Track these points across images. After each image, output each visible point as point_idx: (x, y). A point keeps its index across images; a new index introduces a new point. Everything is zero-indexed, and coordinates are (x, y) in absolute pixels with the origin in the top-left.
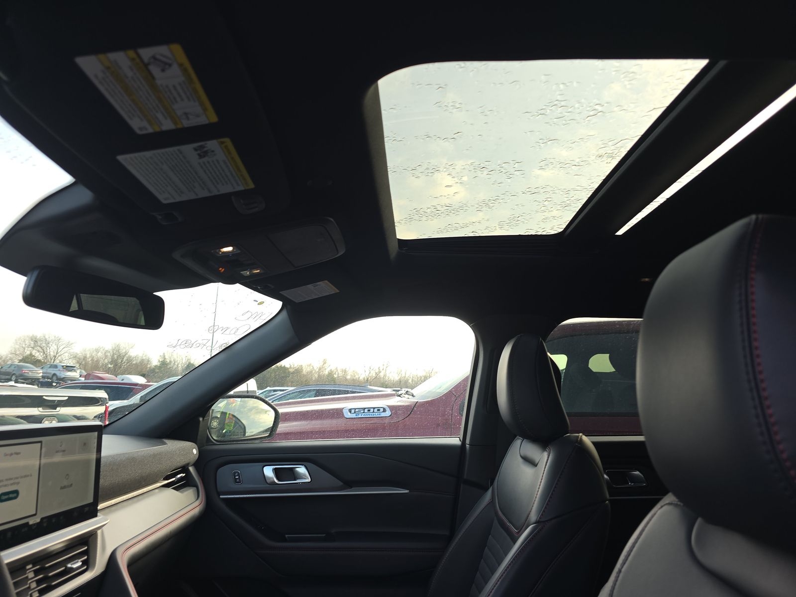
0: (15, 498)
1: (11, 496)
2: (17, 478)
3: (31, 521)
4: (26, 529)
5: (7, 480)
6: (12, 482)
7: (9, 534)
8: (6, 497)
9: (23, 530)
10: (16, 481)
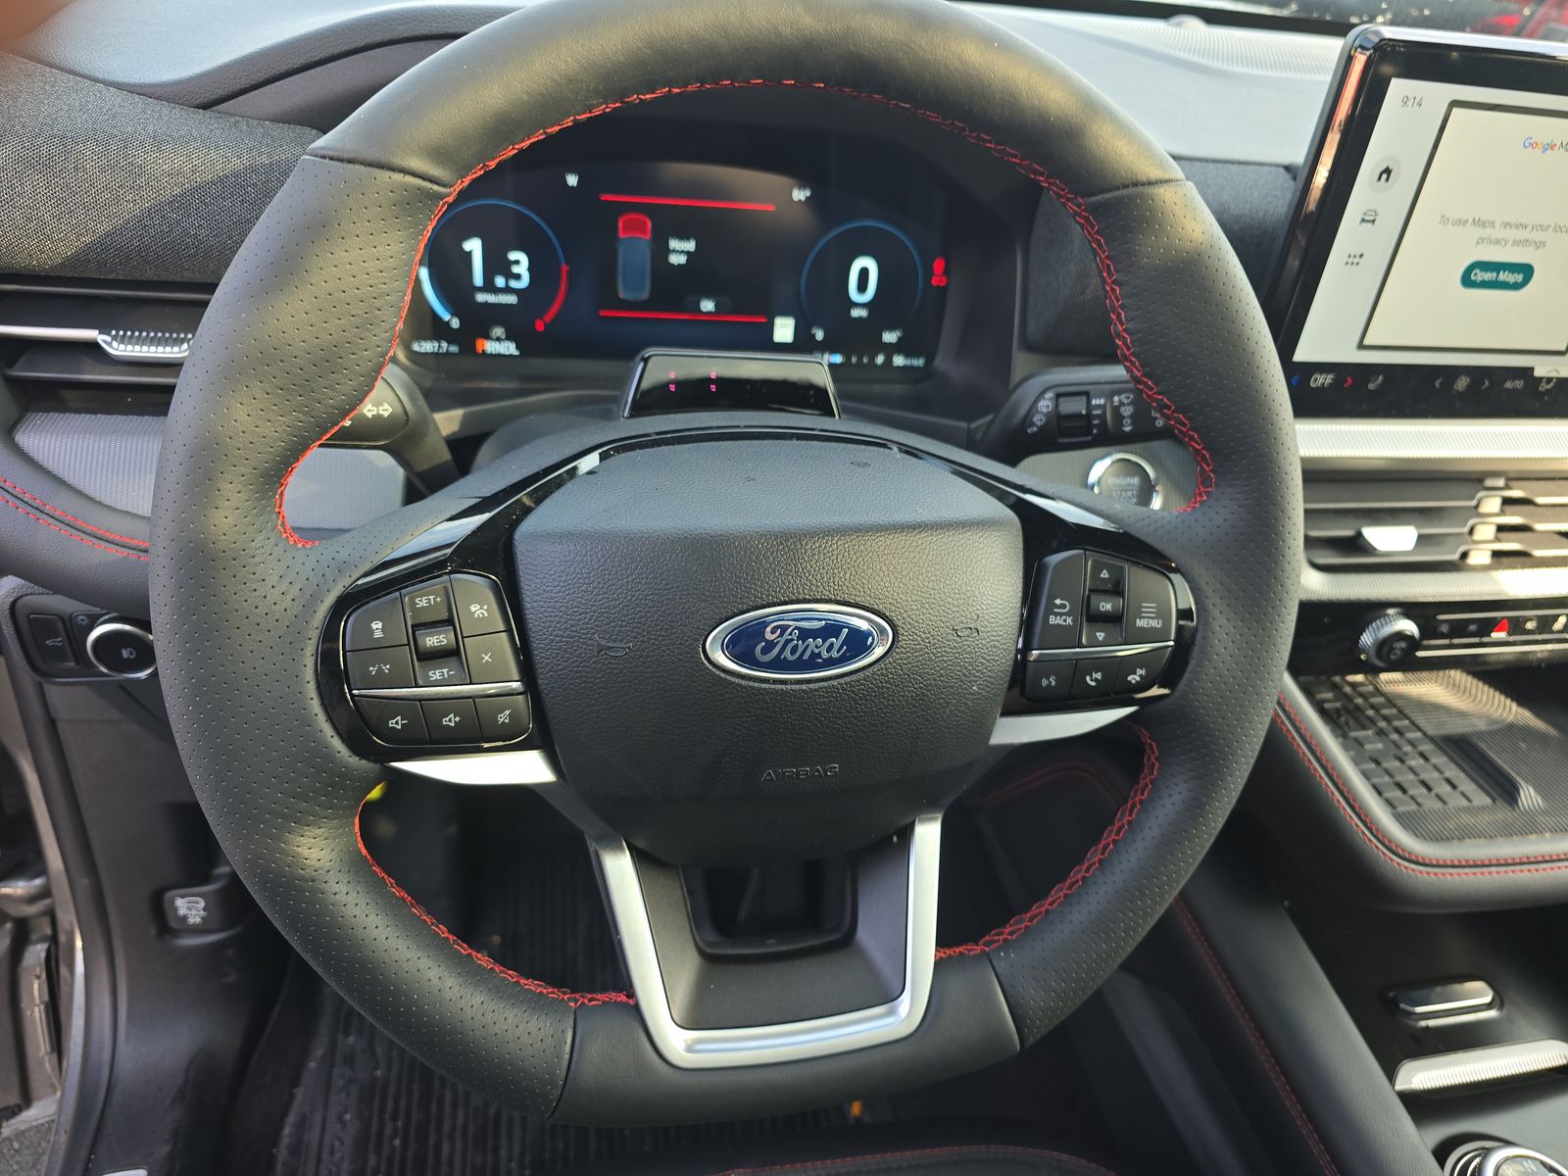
0: (1517, 286)
1: (1504, 276)
2: (1542, 228)
3: (1543, 368)
4: (1519, 384)
5: (1507, 225)
6: (1522, 234)
7: (1462, 383)
8: (1488, 276)
9: (1508, 385)
10: (1537, 236)
